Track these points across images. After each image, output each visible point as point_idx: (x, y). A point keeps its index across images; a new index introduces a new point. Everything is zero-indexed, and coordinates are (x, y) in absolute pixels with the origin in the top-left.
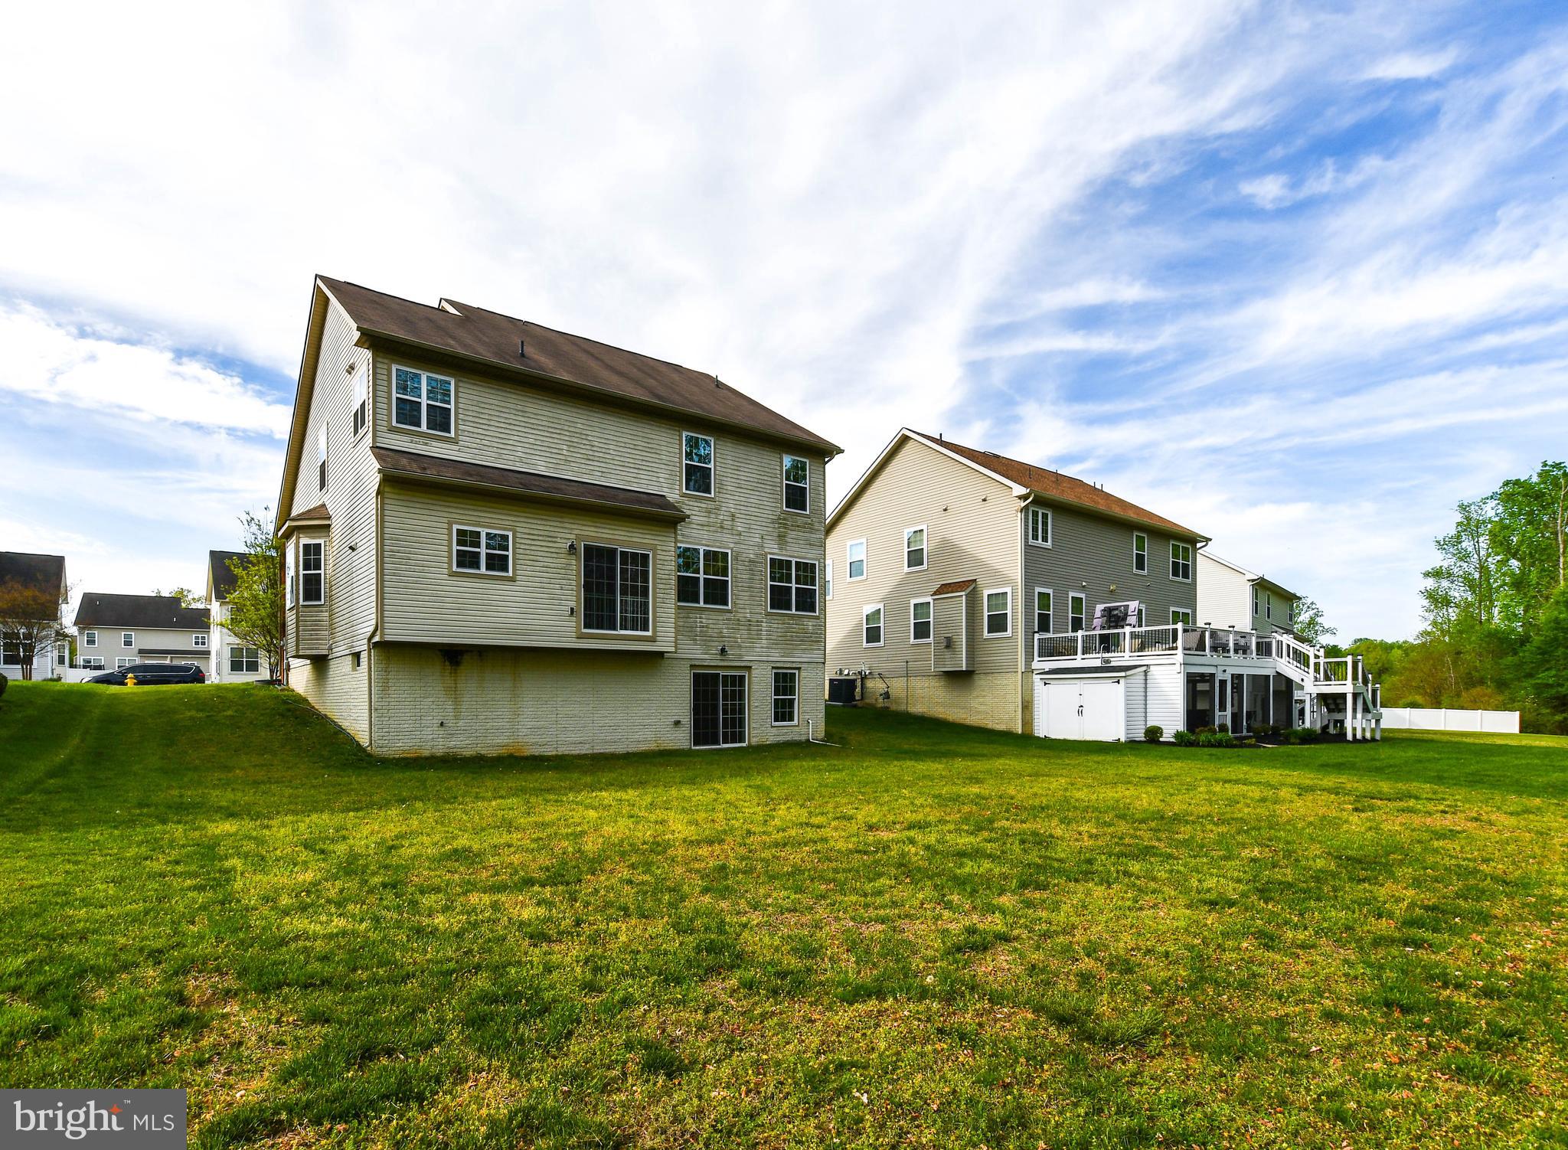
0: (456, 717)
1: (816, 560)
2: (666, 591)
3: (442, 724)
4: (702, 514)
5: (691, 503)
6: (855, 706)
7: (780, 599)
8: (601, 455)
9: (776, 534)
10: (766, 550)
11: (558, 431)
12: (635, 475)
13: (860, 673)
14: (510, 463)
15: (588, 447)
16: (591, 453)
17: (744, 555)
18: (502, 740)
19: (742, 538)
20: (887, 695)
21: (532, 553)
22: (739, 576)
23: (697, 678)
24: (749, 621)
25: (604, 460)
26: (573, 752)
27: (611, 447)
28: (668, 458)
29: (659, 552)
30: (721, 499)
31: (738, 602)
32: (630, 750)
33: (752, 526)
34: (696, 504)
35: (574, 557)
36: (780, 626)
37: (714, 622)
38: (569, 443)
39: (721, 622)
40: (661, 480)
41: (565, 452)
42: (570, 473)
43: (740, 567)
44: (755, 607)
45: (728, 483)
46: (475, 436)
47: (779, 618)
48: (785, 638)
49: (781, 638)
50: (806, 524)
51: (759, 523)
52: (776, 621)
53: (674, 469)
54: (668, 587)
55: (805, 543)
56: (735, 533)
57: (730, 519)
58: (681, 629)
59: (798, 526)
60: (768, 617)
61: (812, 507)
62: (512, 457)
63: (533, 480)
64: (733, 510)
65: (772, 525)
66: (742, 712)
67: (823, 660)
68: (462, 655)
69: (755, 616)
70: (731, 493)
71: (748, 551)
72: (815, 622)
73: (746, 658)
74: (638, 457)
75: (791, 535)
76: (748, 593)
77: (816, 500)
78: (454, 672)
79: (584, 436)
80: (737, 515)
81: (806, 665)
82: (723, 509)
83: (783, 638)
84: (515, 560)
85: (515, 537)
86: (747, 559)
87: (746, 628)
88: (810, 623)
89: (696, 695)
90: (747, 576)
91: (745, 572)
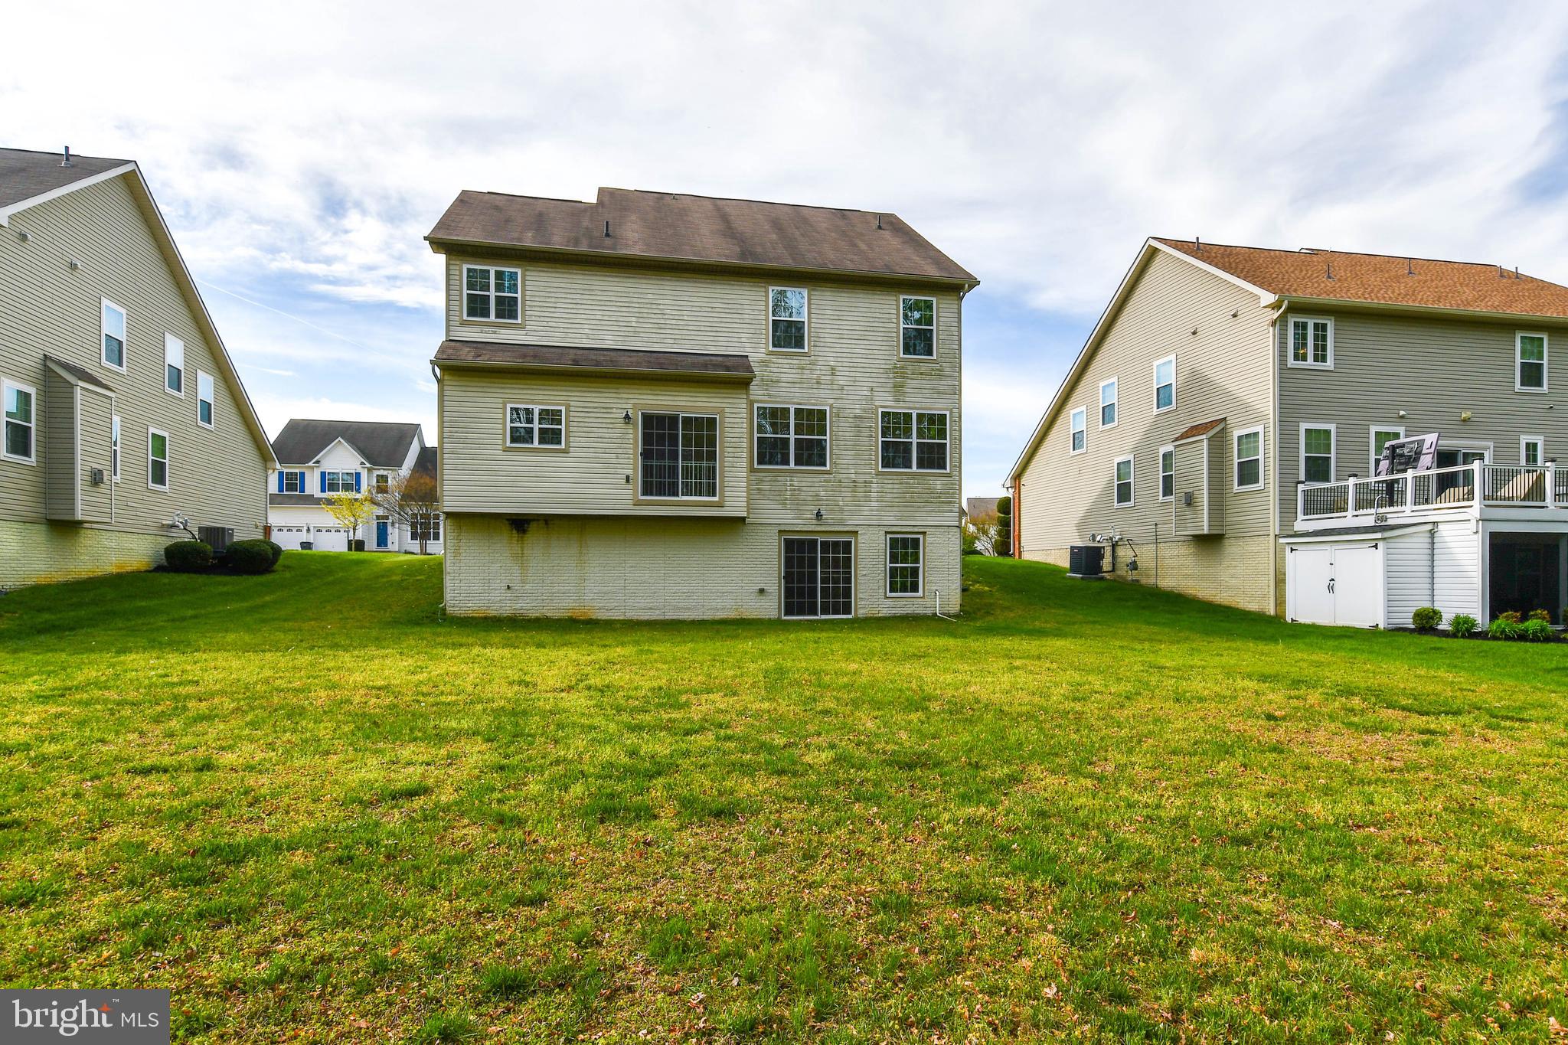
0: (523, 582)
1: (947, 410)
2: (736, 455)
3: (508, 588)
4: (794, 371)
5: (780, 361)
6: (1102, 578)
7: (894, 455)
8: (674, 322)
9: (891, 385)
10: (877, 403)
11: (627, 305)
12: (712, 338)
13: (1111, 538)
14: (577, 341)
15: (659, 316)
16: (663, 321)
17: (847, 411)
18: (568, 603)
19: (845, 392)
20: (1134, 566)
21: (586, 425)
22: (840, 433)
23: (790, 545)
24: (854, 482)
25: (676, 327)
26: (642, 617)
27: (685, 313)
28: (751, 317)
29: (728, 415)
30: (816, 353)
31: (838, 461)
32: (706, 618)
33: (858, 379)
34: (786, 361)
35: (631, 426)
36: (896, 486)
37: (809, 484)
38: (637, 315)
39: (817, 485)
40: (743, 340)
41: (634, 324)
42: (639, 344)
43: (842, 424)
44: (862, 467)
45: (826, 335)
46: (542, 319)
47: (895, 477)
48: (904, 500)
49: (897, 500)
50: (933, 370)
51: (868, 375)
52: (891, 481)
53: (758, 327)
54: (738, 450)
55: (931, 391)
56: (835, 387)
57: (829, 373)
58: (767, 493)
59: (921, 374)
60: (880, 477)
61: (941, 351)
62: (579, 336)
63: (592, 356)
64: (832, 364)
65: (885, 376)
66: (848, 580)
67: (957, 524)
68: (529, 524)
69: (861, 476)
70: (832, 345)
71: (852, 406)
72: (945, 480)
73: (852, 522)
74: (716, 319)
75: (912, 384)
76: (853, 453)
77: (948, 342)
78: (521, 540)
79: (654, 306)
80: (838, 368)
81: (930, 529)
82: (820, 363)
83: (900, 500)
84: (569, 431)
85: (568, 411)
86: (851, 415)
87: (850, 490)
88: (938, 482)
89: (789, 562)
90: (851, 434)
91: (848, 429)
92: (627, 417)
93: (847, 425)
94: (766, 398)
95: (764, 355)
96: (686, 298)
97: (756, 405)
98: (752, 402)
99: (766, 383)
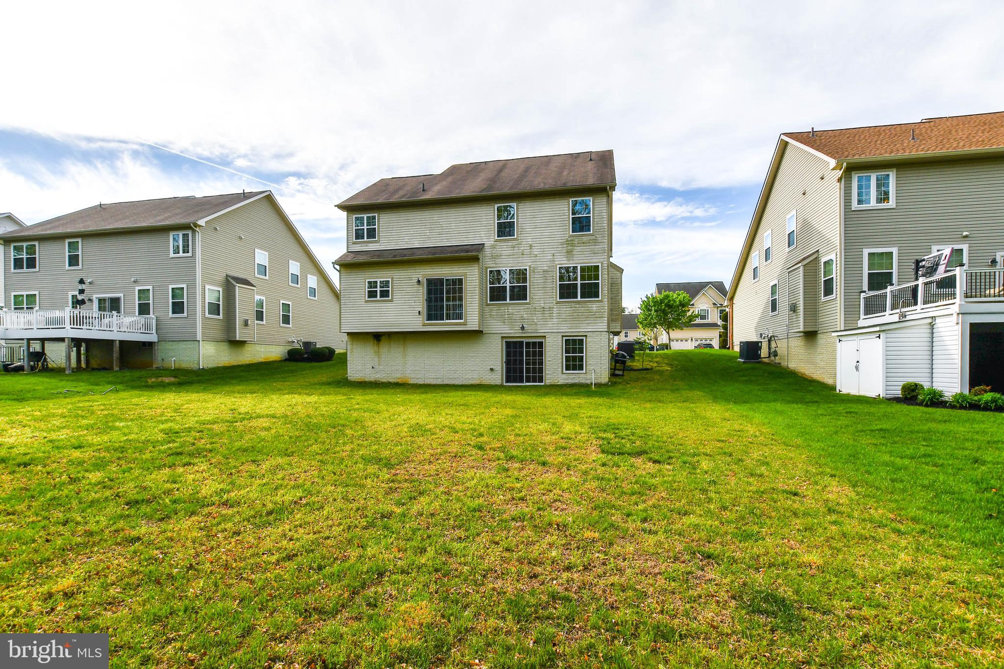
0: (379, 365)
1: (599, 262)
2: (473, 297)
3: (373, 368)
4: (509, 249)
5: (502, 244)
6: (761, 362)
7: (567, 292)
8: (447, 230)
9: (565, 251)
10: (557, 263)
11: (425, 224)
12: (466, 237)
13: (768, 336)
15: (440, 228)
16: (441, 231)
17: (539, 268)
18: (398, 375)
19: (538, 258)
20: (775, 354)
21: (401, 287)
22: (535, 281)
23: (508, 344)
24: (543, 308)
25: (449, 233)
26: (432, 383)
27: (453, 225)
28: (487, 222)
29: (468, 276)
30: (522, 238)
31: (534, 297)
32: (464, 383)
33: (545, 250)
34: (505, 244)
35: (421, 286)
36: (568, 309)
37: (518, 311)
38: (430, 229)
39: (522, 311)
40: (482, 235)
41: (428, 234)
42: (431, 243)
43: (535, 276)
44: (548, 299)
45: (527, 227)
47: (567, 304)
48: (573, 317)
50: (591, 240)
51: (551, 247)
52: (565, 307)
53: (490, 227)
54: (474, 294)
55: (590, 252)
56: (532, 256)
57: (528, 248)
59: (583, 243)
60: (558, 304)
61: (596, 228)
62: (402, 243)
63: (405, 252)
64: (530, 243)
65: (561, 246)
66: (541, 363)
67: (606, 330)
68: (381, 336)
69: (548, 304)
70: (530, 232)
71: (541, 266)
72: (598, 304)
73: (542, 331)
74: (468, 226)
75: (577, 249)
76: (542, 292)
78: (378, 344)
79: (438, 223)
80: (534, 245)
81: (590, 334)
82: (524, 243)
83: (570, 317)
84: (392, 291)
85: (392, 281)
86: (541, 271)
87: (541, 313)
88: (594, 306)
89: (508, 354)
90: (542, 281)
91: (540, 279)
92: (419, 281)
93: (539, 276)
94: (494, 265)
95: (493, 242)
96: (453, 217)
97: (488, 270)
98: (487, 268)
99: (494, 257)
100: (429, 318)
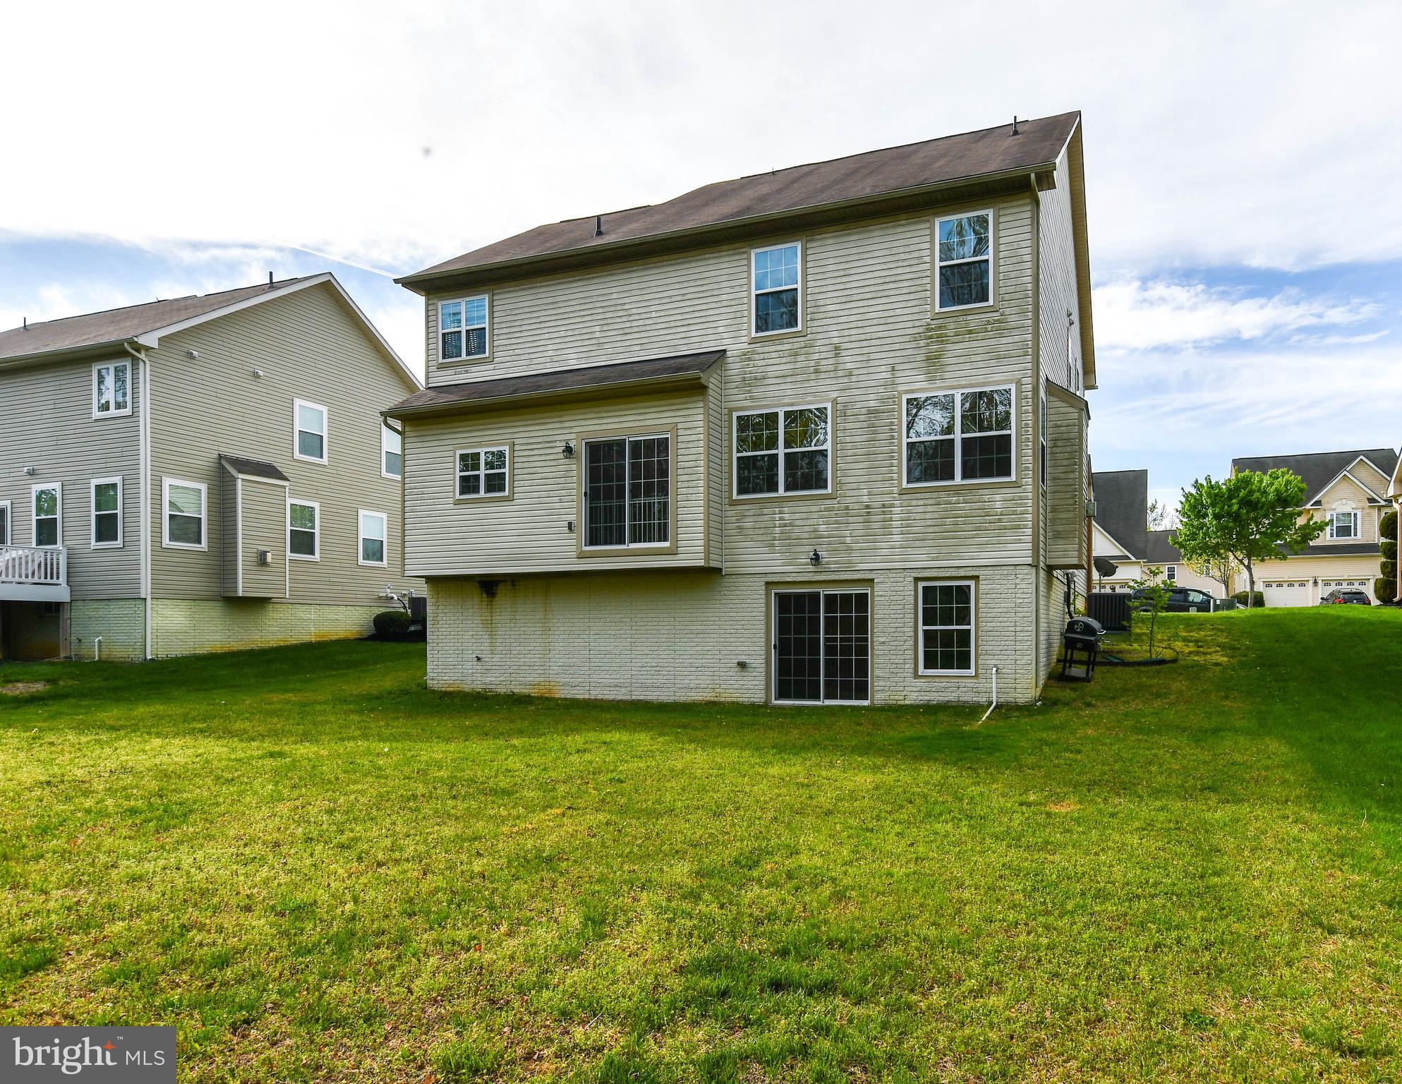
0: (491, 652)
1: (1010, 381)
2: (691, 484)
3: (479, 659)
4: (784, 360)
5: (767, 349)
7: (927, 463)
8: (641, 323)
9: (922, 357)
10: (901, 388)
11: (589, 312)
12: (683, 335)
14: (540, 367)
15: (625, 319)
16: (628, 325)
17: (860, 405)
18: (533, 678)
19: (854, 379)
22: (848, 439)
23: (785, 602)
24: (868, 507)
25: (644, 329)
26: (607, 697)
27: (653, 308)
28: (731, 297)
29: (680, 432)
30: (814, 330)
31: (845, 480)
32: (675, 699)
33: (873, 356)
34: (774, 348)
35: (574, 461)
36: (929, 509)
37: (804, 516)
38: (602, 322)
39: (815, 515)
40: (721, 330)
41: (597, 335)
42: (604, 358)
43: (847, 426)
44: (879, 484)
45: (828, 302)
46: (509, 348)
47: (928, 495)
48: (942, 528)
49: (931, 529)
51: (887, 348)
52: (922, 502)
53: (739, 308)
55: (986, 357)
56: (840, 373)
57: (831, 354)
58: (750, 532)
59: (970, 332)
60: (905, 497)
61: (1002, 291)
62: (543, 360)
63: (543, 381)
64: (836, 341)
65: (913, 345)
66: (863, 650)
67: (1029, 560)
68: (497, 586)
69: (878, 498)
70: (835, 314)
71: (863, 398)
72: (1009, 493)
73: (864, 565)
74: (688, 309)
75: (954, 350)
76: (865, 465)
77: (1013, 274)
78: (490, 604)
79: (619, 308)
80: (844, 346)
81: (989, 572)
82: (819, 343)
83: (937, 529)
84: (513, 475)
85: (513, 451)
86: (863, 411)
87: (861, 519)
88: (998, 497)
89: (783, 626)
90: (864, 438)
91: (859, 432)
92: (568, 450)
93: (858, 425)
94: (749, 403)
96: (655, 290)
97: (735, 415)
98: (731, 411)
99: (749, 382)
100: (593, 539)
